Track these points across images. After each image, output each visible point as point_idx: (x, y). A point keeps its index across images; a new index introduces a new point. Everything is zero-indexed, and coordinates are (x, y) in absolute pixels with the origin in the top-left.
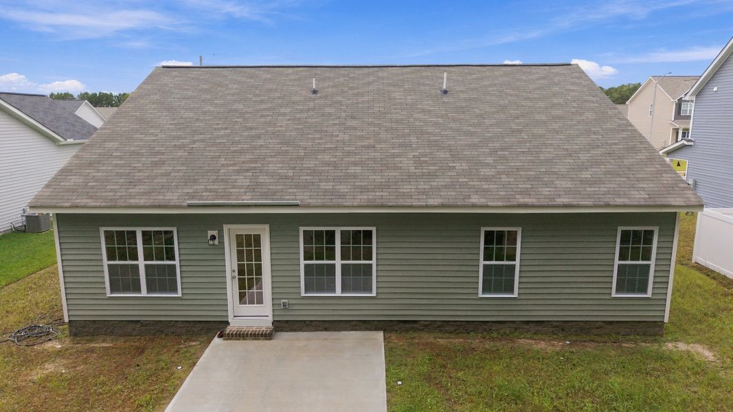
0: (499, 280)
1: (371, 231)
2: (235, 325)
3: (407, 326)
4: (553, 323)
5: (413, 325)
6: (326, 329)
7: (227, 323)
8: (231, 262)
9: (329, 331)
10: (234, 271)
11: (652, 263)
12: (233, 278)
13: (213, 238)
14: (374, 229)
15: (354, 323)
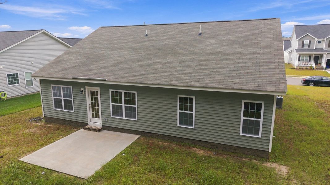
0: (186, 119)
1: (135, 93)
2: (90, 125)
3: (150, 135)
4: (211, 143)
5: (152, 135)
6: (120, 132)
7: (87, 124)
8: (89, 101)
9: (121, 132)
10: (90, 105)
11: (261, 120)
12: (90, 107)
13: (82, 91)
14: (136, 92)
15: (130, 131)
